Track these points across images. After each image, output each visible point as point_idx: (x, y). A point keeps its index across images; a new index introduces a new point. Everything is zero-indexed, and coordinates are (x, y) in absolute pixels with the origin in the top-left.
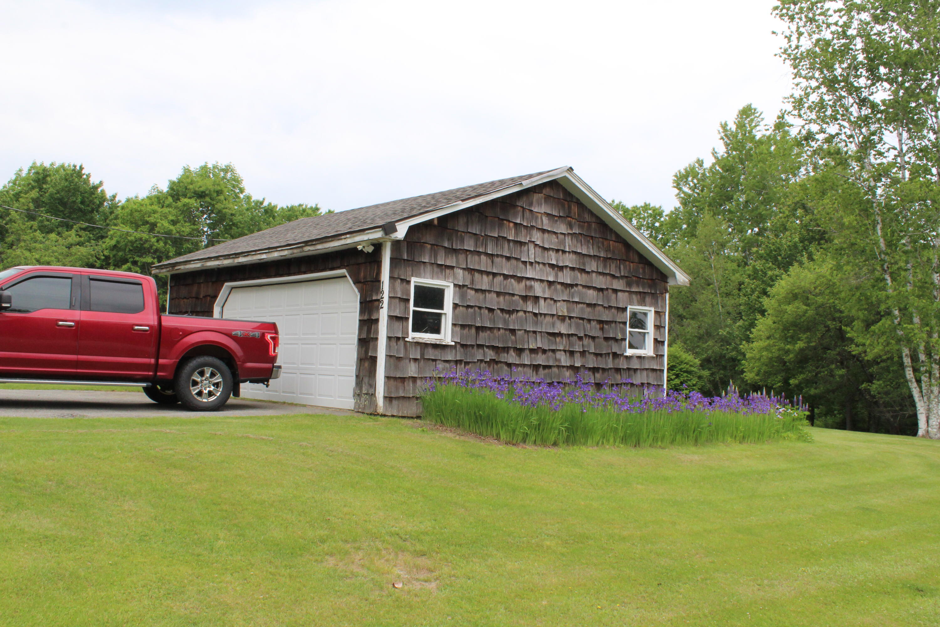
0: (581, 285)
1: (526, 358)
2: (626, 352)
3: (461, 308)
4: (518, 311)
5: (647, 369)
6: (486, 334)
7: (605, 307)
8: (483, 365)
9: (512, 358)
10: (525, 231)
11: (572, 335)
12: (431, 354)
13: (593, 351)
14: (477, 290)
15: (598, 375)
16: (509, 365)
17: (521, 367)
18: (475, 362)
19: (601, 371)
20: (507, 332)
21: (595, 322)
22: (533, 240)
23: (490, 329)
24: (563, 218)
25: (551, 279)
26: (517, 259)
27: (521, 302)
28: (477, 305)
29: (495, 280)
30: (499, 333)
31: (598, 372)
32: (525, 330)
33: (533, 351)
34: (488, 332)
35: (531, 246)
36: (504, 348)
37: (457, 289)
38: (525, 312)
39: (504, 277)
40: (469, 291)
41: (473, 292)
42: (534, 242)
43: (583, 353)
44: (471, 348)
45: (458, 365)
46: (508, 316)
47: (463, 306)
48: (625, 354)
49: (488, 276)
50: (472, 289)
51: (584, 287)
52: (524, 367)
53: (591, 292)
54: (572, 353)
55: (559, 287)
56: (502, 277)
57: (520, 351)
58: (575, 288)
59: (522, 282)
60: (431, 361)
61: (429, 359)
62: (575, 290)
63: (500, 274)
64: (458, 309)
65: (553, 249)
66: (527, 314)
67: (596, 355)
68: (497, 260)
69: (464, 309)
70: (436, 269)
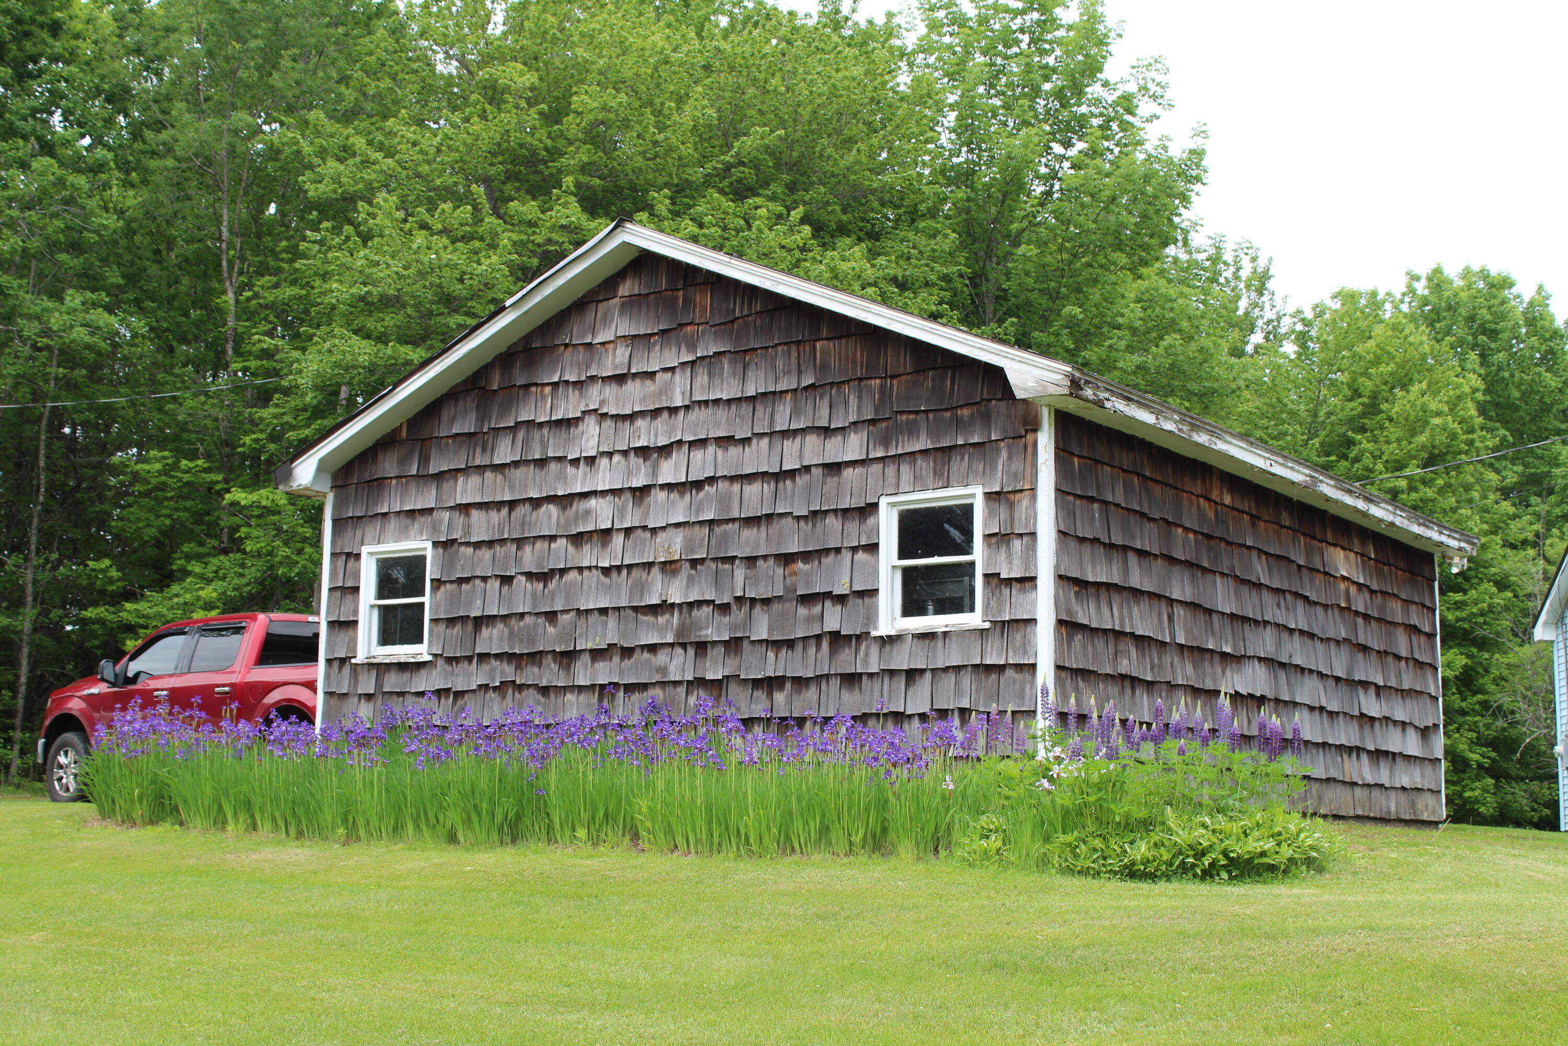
0: (725, 477)
1: (582, 672)
2: (876, 628)
3: (448, 586)
4: (563, 572)
5: (958, 669)
6: (495, 631)
7: (798, 518)
8: (491, 694)
9: (550, 674)
10: (577, 392)
11: (700, 603)
12: (392, 682)
13: (764, 636)
14: (478, 545)
15: (780, 697)
16: (545, 691)
17: (572, 692)
18: (474, 691)
19: (788, 686)
20: (541, 620)
21: (771, 561)
22: (592, 408)
23: (505, 618)
24: (673, 334)
25: (638, 481)
26: (559, 459)
27: (571, 549)
28: (478, 573)
29: (514, 515)
30: (522, 624)
31: (781, 687)
32: (578, 610)
33: (597, 654)
34: (500, 626)
35: (591, 421)
36: (532, 655)
37: (441, 550)
38: (580, 569)
39: (531, 504)
40: (462, 549)
41: (470, 550)
42: (596, 410)
43: (733, 645)
44: (466, 663)
45: (443, 700)
46: (541, 585)
47: (451, 582)
48: (874, 633)
49: (499, 510)
50: (468, 544)
51: (732, 479)
52: (579, 693)
53: (753, 490)
54: (702, 647)
55: (662, 495)
56: (527, 505)
57: (568, 657)
58: (707, 487)
59: (571, 505)
60: (395, 696)
61: (391, 693)
62: (708, 494)
63: (524, 500)
64: (442, 589)
65: (642, 414)
66: (586, 573)
67: (776, 645)
68: (518, 473)
69: (455, 586)
70: (405, 521)
